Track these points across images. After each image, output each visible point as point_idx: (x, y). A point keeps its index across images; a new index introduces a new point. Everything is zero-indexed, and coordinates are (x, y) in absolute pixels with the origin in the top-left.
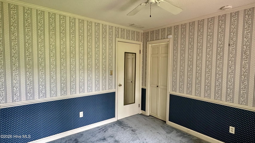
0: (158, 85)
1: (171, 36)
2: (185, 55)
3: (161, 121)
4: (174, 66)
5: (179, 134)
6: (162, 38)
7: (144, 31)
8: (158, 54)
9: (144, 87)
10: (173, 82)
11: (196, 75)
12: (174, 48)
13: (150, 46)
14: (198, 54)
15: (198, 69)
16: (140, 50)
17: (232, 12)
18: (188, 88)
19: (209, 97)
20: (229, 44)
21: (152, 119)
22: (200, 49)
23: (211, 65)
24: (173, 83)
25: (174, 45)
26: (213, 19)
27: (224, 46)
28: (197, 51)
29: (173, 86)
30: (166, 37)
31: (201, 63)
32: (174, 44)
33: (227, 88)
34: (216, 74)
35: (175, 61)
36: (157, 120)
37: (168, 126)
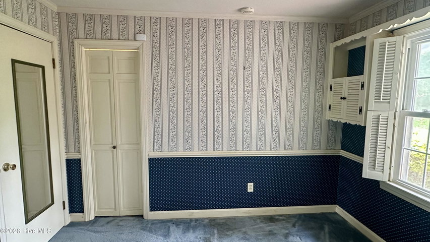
0: (114, 145)
1: (143, 38)
2: (177, 79)
3: (132, 218)
4: (154, 100)
5: (181, 227)
6: (121, 38)
7: (58, 6)
8: (109, 73)
9: (74, 156)
10: (154, 132)
11: (199, 115)
12: (152, 64)
13: (83, 52)
14: (200, 80)
15: (202, 104)
16: (53, 60)
17: (247, 20)
18: (186, 141)
19: (220, 149)
20: (244, 67)
21: (108, 223)
22: (203, 70)
23: (222, 98)
24: (154, 135)
25: (153, 57)
26: (221, 22)
27: (237, 69)
28: (199, 73)
29: (155, 141)
30: (131, 37)
31: (207, 94)
32: (152, 54)
33: (243, 131)
34: (229, 112)
35: (156, 90)
36: (121, 221)
37: (154, 222)
